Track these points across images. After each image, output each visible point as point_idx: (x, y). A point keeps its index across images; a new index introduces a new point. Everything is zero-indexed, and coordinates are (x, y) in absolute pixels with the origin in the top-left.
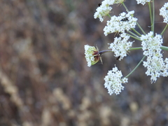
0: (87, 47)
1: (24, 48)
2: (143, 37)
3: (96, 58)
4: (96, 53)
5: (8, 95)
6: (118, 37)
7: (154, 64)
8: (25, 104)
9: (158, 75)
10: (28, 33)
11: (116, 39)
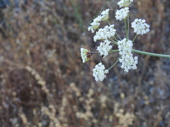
0: (82, 49)
1: (51, 55)
2: (119, 42)
3: (88, 57)
4: (88, 53)
5: (40, 86)
6: (103, 42)
7: (126, 60)
8: (51, 92)
9: (129, 68)
10: (54, 46)
11: (101, 44)
